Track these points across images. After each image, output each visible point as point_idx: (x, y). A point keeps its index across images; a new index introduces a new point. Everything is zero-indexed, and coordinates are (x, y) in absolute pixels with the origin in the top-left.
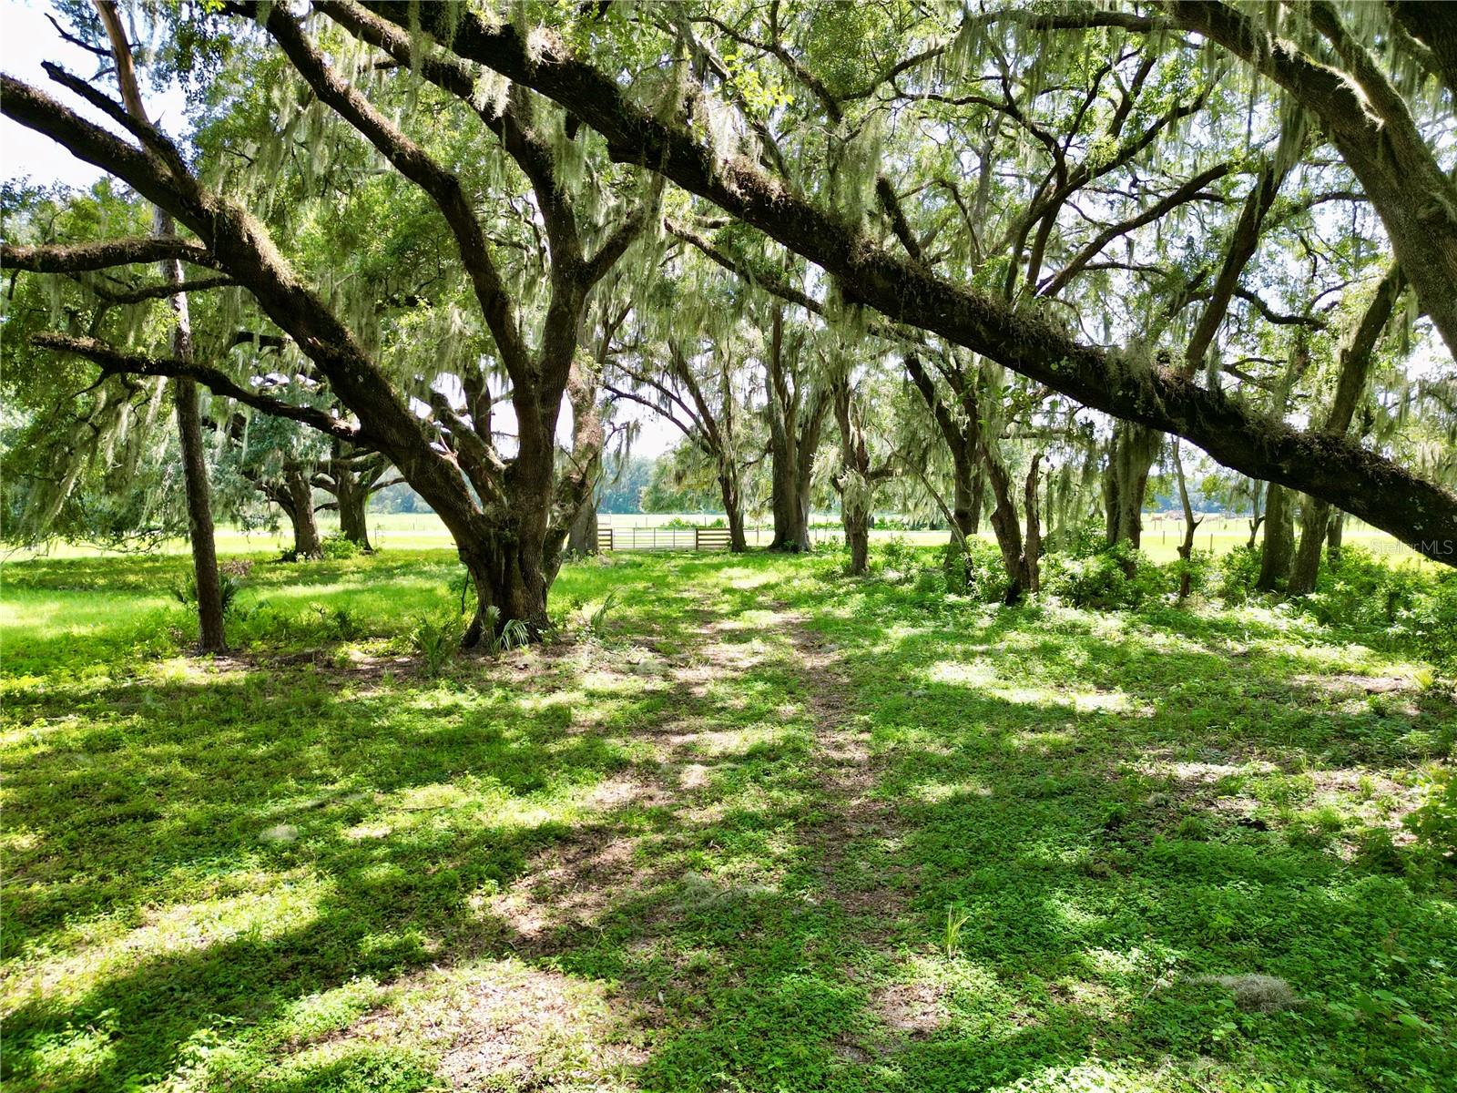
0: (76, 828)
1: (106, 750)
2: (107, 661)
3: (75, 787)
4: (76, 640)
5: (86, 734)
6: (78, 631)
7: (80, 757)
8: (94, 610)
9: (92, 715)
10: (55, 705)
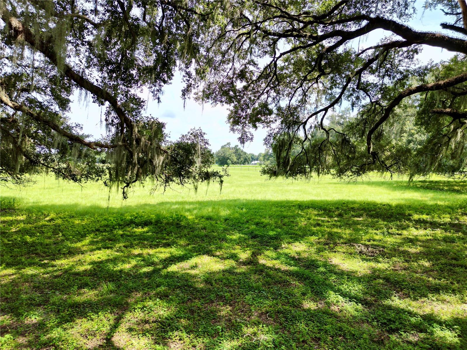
0: (442, 264)
1: (450, 242)
2: (450, 214)
3: (441, 252)
4: (439, 206)
5: (444, 235)
6: (439, 203)
7: (442, 243)
8: (444, 197)
9: (446, 230)
10: (434, 225)
